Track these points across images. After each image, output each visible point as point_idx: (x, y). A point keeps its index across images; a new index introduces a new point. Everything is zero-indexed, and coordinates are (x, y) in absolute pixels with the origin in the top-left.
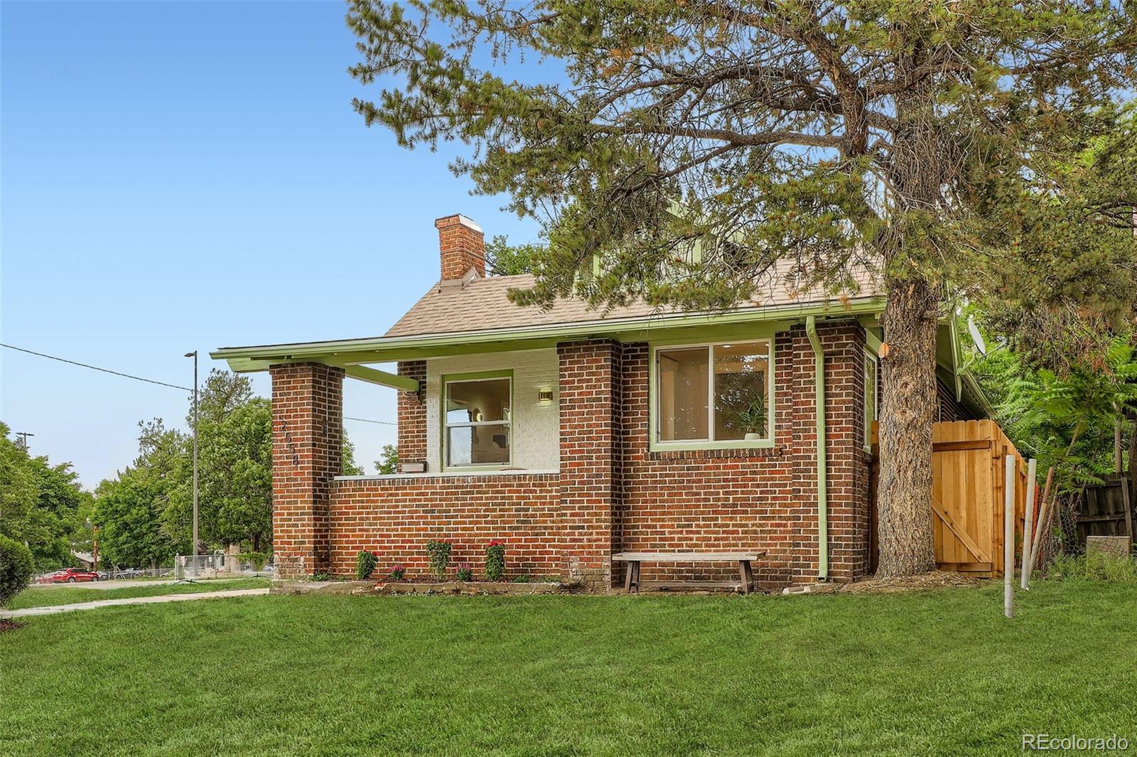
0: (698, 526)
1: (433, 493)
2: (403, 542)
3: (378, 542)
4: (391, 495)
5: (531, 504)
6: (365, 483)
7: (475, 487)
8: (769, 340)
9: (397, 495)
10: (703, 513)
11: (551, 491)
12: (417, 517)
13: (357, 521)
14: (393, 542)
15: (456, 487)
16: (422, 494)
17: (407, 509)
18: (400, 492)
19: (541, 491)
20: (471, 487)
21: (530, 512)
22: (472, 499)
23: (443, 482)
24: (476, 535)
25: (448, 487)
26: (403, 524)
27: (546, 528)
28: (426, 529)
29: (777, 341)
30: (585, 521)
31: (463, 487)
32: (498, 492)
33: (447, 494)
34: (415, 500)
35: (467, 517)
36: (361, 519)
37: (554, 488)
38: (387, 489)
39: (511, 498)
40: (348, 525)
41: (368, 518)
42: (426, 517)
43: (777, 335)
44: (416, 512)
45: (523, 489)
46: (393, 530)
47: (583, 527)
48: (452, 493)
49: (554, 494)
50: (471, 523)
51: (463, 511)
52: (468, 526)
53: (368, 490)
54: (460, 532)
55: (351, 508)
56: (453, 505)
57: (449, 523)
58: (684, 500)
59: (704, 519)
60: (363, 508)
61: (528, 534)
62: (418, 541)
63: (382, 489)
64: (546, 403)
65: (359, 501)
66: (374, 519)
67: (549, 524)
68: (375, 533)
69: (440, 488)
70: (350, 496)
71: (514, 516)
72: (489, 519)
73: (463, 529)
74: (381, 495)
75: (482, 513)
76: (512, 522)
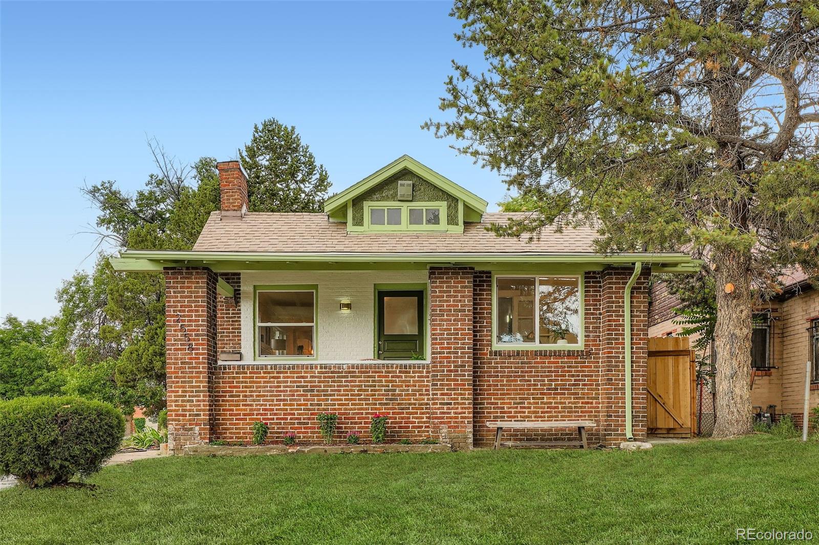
1: (312, 377)
2: (285, 414)
3: (262, 415)
4: (273, 377)
5: (398, 386)
6: (248, 368)
7: (349, 372)
8: (580, 277)
9: (279, 377)
10: (533, 394)
11: (414, 377)
12: (298, 395)
13: (241, 398)
14: (275, 414)
15: (332, 372)
16: (303, 377)
17: (288, 389)
18: (282, 375)
19: (406, 377)
20: (346, 372)
21: (397, 392)
22: (346, 381)
23: (321, 368)
24: (351, 409)
25: (326, 373)
26: (284, 400)
27: (410, 404)
28: (306, 405)
29: (586, 278)
30: (452, 399)
31: (339, 372)
32: (369, 377)
33: (325, 377)
34: (295, 382)
35: (343, 395)
36: (246, 396)
37: (417, 375)
38: (269, 373)
39: (381, 381)
40: (232, 401)
41: (252, 396)
42: (306, 395)
43: (586, 273)
44: (297, 391)
45: (390, 375)
46: (276, 405)
47: (450, 404)
48: (329, 377)
49: (417, 379)
50: (346, 400)
51: (340, 391)
52: (343, 402)
53: (251, 373)
54: (337, 407)
55: (235, 387)
56: (330, 386)
57: (327, 400)
58: (519, 385)
59: (534, 398)
60: (246, 387)
61: (395, 409)
62: (299, 414)
63: (265, 373)
64: (345, 311)
65: (242, 382)
66: (257, 396)
67: (413, 401)
68: (258, 407)
69: (319, 373)
70: (234, 378)
71: (383, 395)
72: (362, 397)
73: (339, 405)
74: (263, 377)
75: (356, 392)
76: (382, 399)
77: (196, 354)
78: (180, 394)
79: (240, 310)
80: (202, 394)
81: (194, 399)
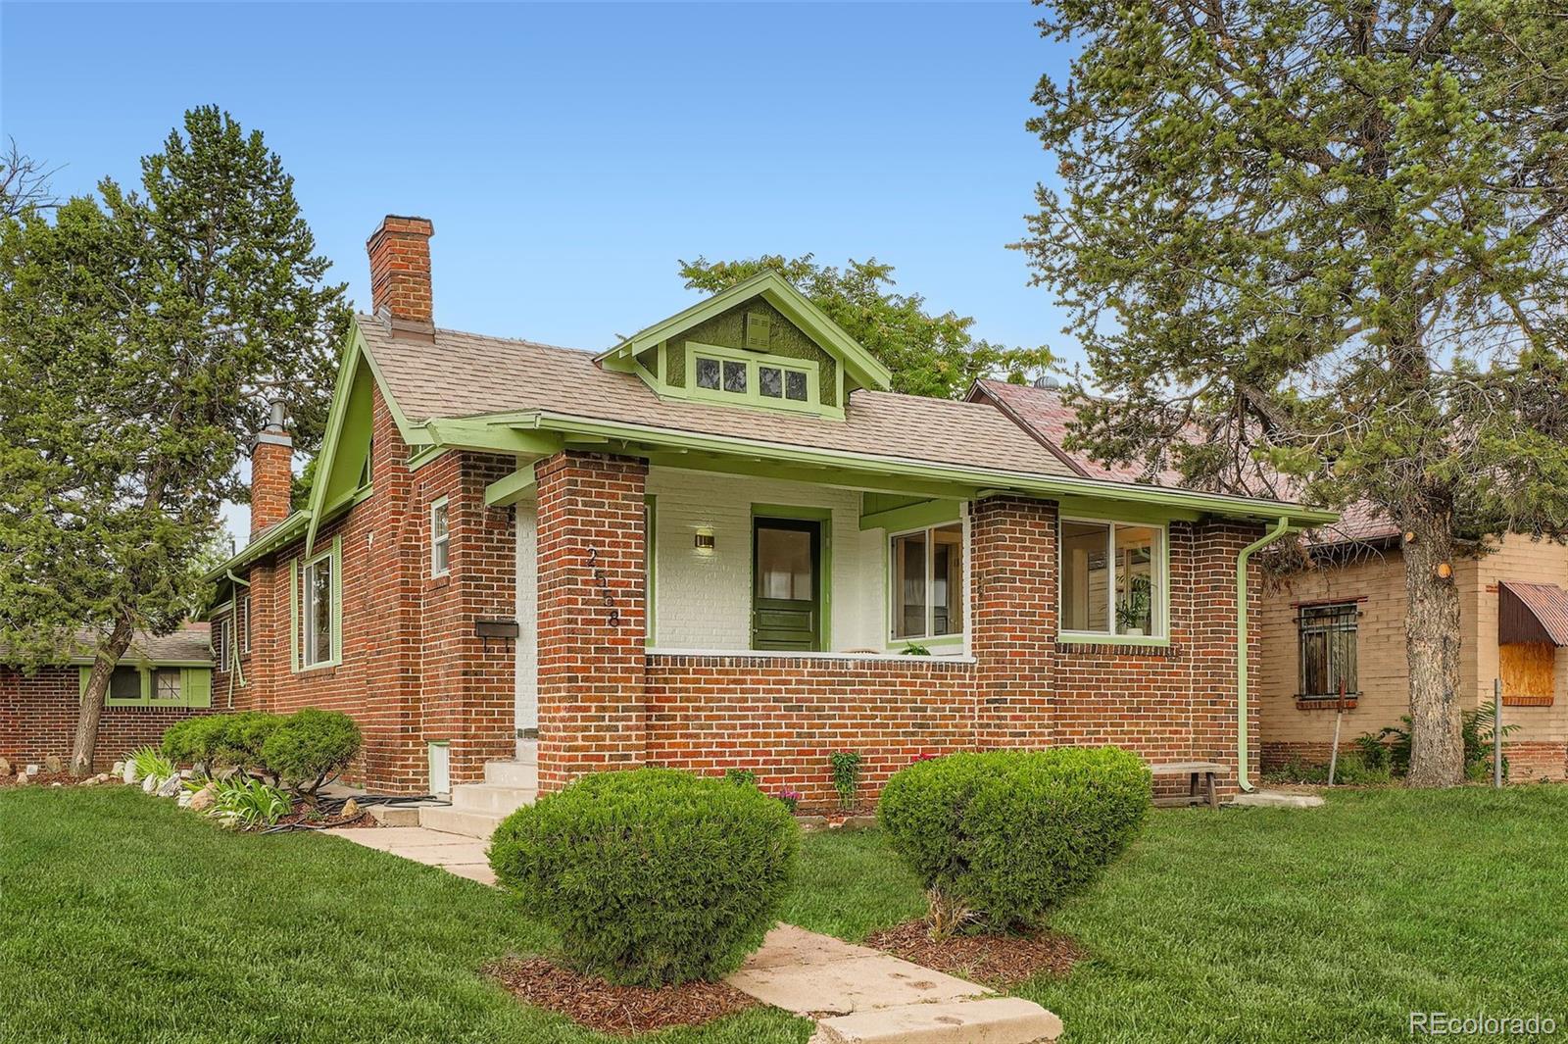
0: (1106, 732)
1: (799, 682)
2: (754, 754)
3: (715, 754)
4: (735, 682)
5: (929, 702)
6: (691, 663)
7: (858, 675)
8: (1163, 527)
9: (744, 682)
10: (1111, 717)
11: (953, 686)
12: (777, 717)
13: (678, 721)
14: (739, 754)
15: (831, 674)
16: (785, 682)
17: (760, 705)
18: (749, 677)
19: (941, 684)
20: (852, 675)
21: (929, 713)
22: (853, 692)
23: (813, 666)
24: (861, 744)
25: (822, 675)
26: (754, 726)
27: (947, 734)
28: (790, 735)
29: (1171, 531)
31: (841, 675)
32: (887, 684)
33: (819, 683)
34: (770, 691)
35: (848, 717)
36: (686, 718)
37: (956, 682)
38: (727, 673)
39: (904, 692)
40: (662, 727)
41: (698, 718)
42: (791, 717)
43: (1172, 523)
44: (774, 709)
45: (919, 681)
46: (740, 736)
47: (1024, 735)
48: (826, 683)
49: (956, 689)
50: (853, 726)
51: (842, 709)
52: (849, 730)
53: (695, 672)
54: (839, 739)
55: (668, 700)
56: (828, 700)
57: (823, 726)
58: (1093, 702)
59: (1112, 725)
60: (688, 700)
61: (926, 743)
62: (778, 753)
63: (719, 672)
65: (681, 690)
66: (707, 718)
67: (951, 729)
68: (709, 740)
69: (810, 674)
70: (666, 681)
71: (909, 717)
72: (878, 721)
73: (843, 735)
74: (717, 681)
75: (869, 713)
76: (906, 726)
77: (624, 633)
78: (593, 713)
79: (514, 535)
80: (634, 714)
81: (620, 724)
